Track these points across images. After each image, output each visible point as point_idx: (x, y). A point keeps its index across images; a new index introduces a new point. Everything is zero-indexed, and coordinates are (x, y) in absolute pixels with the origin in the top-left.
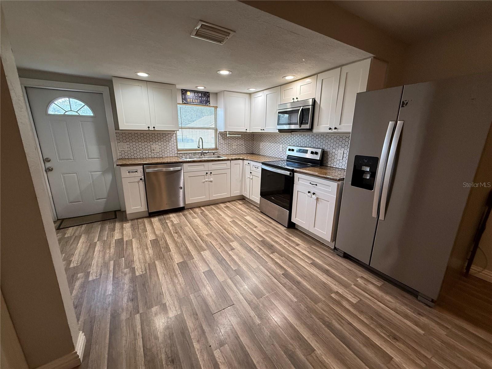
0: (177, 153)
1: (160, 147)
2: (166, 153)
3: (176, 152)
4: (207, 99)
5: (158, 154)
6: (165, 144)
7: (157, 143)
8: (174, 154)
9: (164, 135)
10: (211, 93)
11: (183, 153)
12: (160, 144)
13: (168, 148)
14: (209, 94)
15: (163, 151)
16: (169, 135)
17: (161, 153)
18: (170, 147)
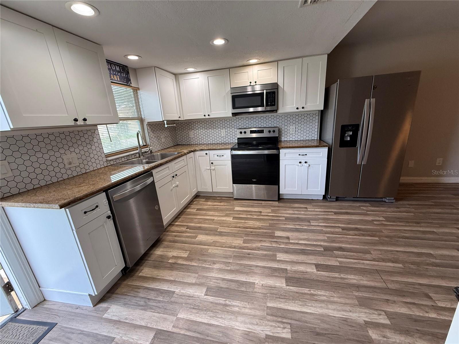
0: (107, 161)
1: (80, 156)
2: (90, 164)
3: (105, 159)
4: (127, 76)
5: (78, 169)
6: (86, 149)
7: (72, 149)
8: (102, 163)
9: (81, 134)
10: (130, 67)
11: (114, 159)
12: (77, 151)
13: (92, 156)
14: (128, 69)
15: (85, 162)
16: (89, 133)
17: (82, 166)
18: (95, 152)
